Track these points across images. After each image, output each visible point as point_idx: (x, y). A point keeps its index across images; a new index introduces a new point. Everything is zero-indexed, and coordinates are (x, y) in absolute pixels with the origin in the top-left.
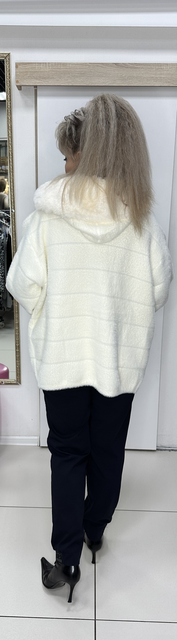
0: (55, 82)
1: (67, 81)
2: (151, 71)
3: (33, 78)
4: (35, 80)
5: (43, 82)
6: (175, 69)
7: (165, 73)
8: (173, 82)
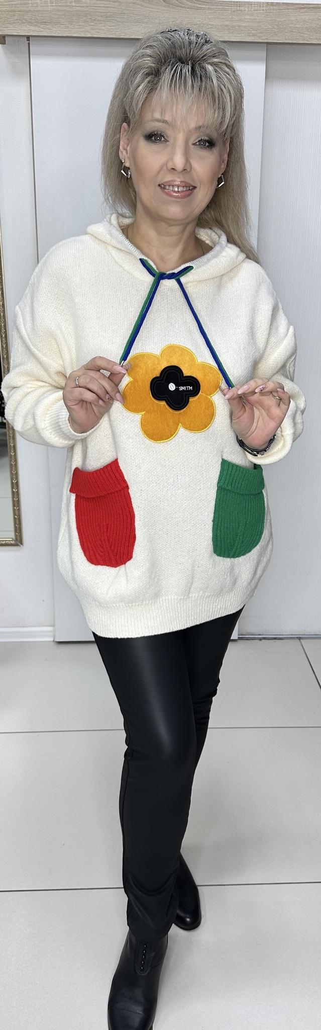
0: (62, 29)
1: (83, 30)
2: (224, 15)
3: (25, 23)
4: (28, 26)
5: (43, 30)
6: (264, 12)
7: (246, 17)
8: (261, 35)
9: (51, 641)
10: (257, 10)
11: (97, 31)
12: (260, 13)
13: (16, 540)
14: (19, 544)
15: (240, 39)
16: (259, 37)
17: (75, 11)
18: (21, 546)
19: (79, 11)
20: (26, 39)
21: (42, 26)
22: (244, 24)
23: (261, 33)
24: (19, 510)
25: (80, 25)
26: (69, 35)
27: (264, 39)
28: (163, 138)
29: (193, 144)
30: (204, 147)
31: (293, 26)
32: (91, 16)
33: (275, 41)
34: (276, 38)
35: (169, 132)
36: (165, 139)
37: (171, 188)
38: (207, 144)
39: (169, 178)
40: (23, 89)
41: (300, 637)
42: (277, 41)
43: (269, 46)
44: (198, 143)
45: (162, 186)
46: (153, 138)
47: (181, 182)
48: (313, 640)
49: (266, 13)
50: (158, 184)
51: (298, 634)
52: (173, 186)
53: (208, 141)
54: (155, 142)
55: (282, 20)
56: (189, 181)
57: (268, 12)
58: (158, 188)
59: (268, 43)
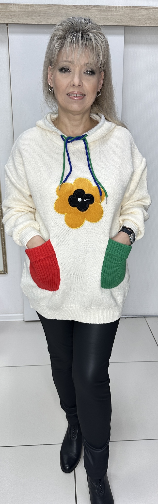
0: (24, 20)
1: (34, 20)
2: (103, 13)
3: (5, 17)
4: (7, 19)
5: (14, 21)
6: (123, 11)
7: (114, 14)
8: (121, 22)
9: (22, 321)
10: (120, 10)
11: (41, 21)
12: (121, 11)
13: (4, 271)
14: (6, 273)
15: (111, 24)
16: (121, 23)
17: (30, 11)
18: (7, 274)
19: (32, 11)
20: (6, 25)
21: (14, 19)
22: (113, 17)
23: (122, 21)
24: (6, 256)
25: (33, 18)
26: (28, 23)
27: (123, 24)
28: (68, 70)
29: (84, 73)
30: (90, 74)
31: (137, 17)
32: (38, 14)
33: (128, 25)
34: (129, 24)
35: (71, 67)
36: (69, 70)
37: (73, 95)
38: (91, 73)
39: (71, 90)
40: (5, 49)
41: (145, 317)
42: (130, 25)
43: (126, 27)
44: (86, 72)
45: (68, 95)
46: (63, 70)
47: (78, 92)
48: (151, 318)
49: (124, 11)
50: (66, 94)
51: (144, 315)
52: (74, 94)
53: (91, 71)
54: (64, 72)
55: (131, 14)
56: (82, 92)
57: (125, 11)
58: (67, 96)
59: (125, 26)
